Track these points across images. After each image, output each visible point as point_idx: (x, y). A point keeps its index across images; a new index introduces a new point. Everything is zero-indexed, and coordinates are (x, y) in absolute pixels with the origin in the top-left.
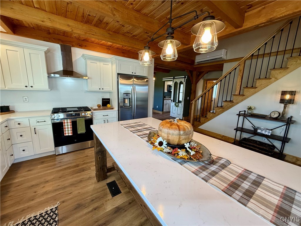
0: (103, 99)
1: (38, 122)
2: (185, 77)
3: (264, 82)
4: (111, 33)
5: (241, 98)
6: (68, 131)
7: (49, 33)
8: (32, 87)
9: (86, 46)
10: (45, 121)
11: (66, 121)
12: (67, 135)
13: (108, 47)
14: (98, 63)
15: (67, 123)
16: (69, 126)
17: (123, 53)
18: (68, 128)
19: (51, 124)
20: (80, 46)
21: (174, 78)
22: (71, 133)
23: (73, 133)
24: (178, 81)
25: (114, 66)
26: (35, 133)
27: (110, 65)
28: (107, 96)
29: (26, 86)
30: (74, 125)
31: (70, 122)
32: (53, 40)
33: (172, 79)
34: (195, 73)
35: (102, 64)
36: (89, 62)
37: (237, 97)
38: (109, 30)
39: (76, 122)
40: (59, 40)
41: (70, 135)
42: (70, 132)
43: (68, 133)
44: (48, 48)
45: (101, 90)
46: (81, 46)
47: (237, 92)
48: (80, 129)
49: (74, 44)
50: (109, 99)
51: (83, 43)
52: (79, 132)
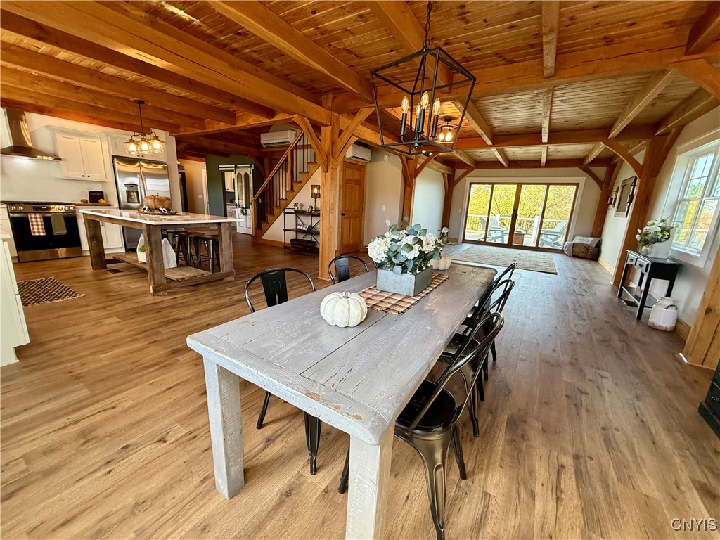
0: (90, 192)
2: (251, 167)
5: (292, 194)
14: (76, 139)
16: (40, 223)
18: (37, 225)
19: (8, 218)
21: (236, 167)
24: (242, 172)
25: (105, 145)
27: (98, 142)
30: (47, 222)
33: (234, 169)
34: (266, 161)
35: (83, 140)
37: (289, 193)
39: (49, 218)
45: (86, 178)
47: (289, 188)
48: (56, 228)
50: (102, 192)
52: (56, 232)
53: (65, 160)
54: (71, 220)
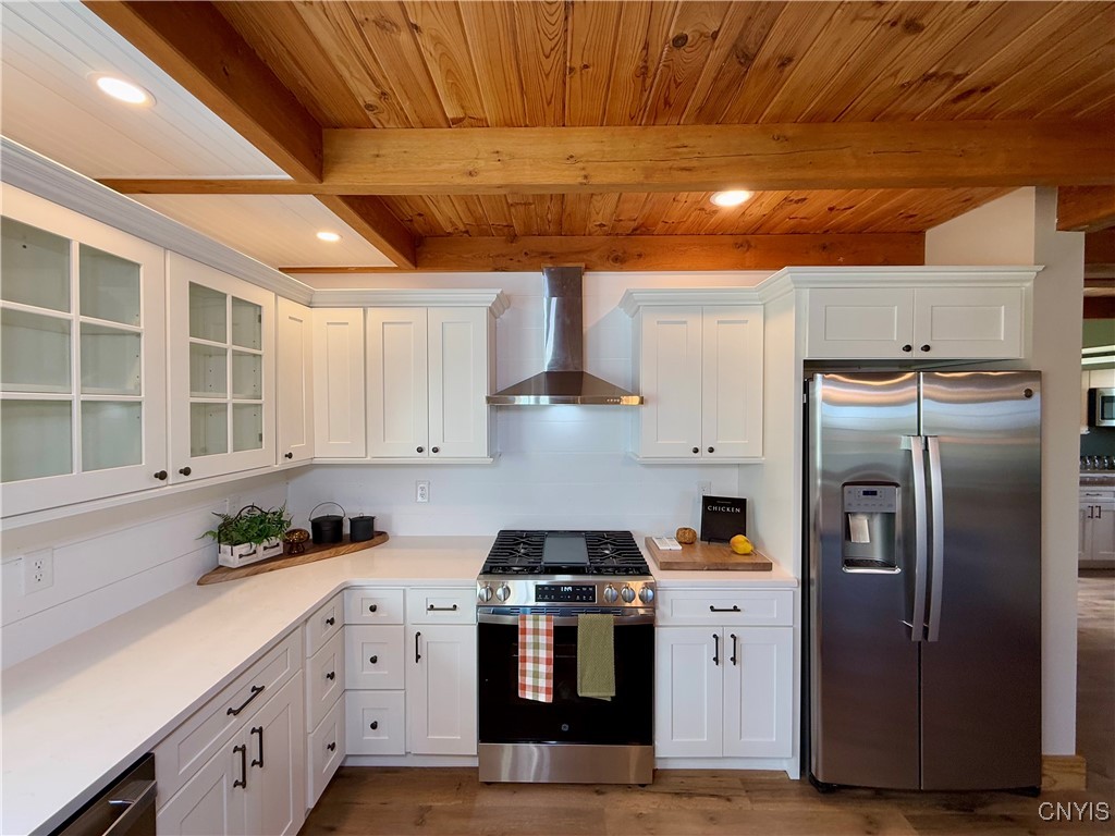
0: (707, 502)
1: (432, 608)
6: (535, 682)
7: (513, 238)
8: (436, 450)
9: (640, 256)
10: (455, 608)
11: (530, 623)
12: (529, 696)
13: (741, 239)
14: (695, 321)
15: (536, 632)
16: (543, 654)
17: (823, 247)
18: (536, 660)
19: (475, 625)
20: (616, 260)
22: (547, 692)
23: (556, 691)
26: (417, 658)
27: (756, 320)
29: (421, 450)
30: (565, 649)
31: (548, 632)
35: (711, 322)
36: (650, 322)
39: (574, 630)
40: (544, 253)
41: (542, 698)
42: (542, 683)
43: (536, 689)
44: (499, 291)
46: (620, 260)
49: (594, 257)
52: (585, 688)
53: (655, 399)
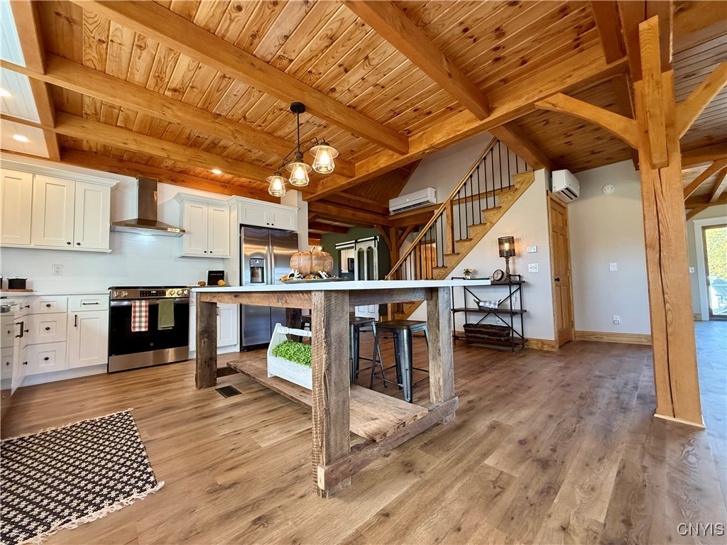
0: (210, 272)
1: (84, 304)
2: (376, 239)
3: (479, 229)
4: (230, 160)
5: (456, 258)
6: (140, 323)
7: (121, 160)
8: (79, 244)
9: (183, 181)
10: (97, 303)
11: (138, 303)
12: (137, 330)
13: (223, 184)
14: (205, 208)
15: (140, 306)
16: (144, 314)
17: (251, 193)
18: (140, 317)
19: (108, 308)
20: (172, 180)
21: (356, 242)
22: (145, 327)
23: (150, 327)
24: (364, 247)
25: (234, 214)
26: (76, 326)
28: (217, 267)
29: (69, 243)
30: (153, 312)
31: (146, 306)
32: (126, 170)
33: (353, 245)
34: (392, 231)
35: (211, 209)
36: (187, 206)
37: (450, 257)
38: (227, 157)
39: (157, 305)
40: (138, 171)
41: (143, 330)
42: (143, 324)
43: (140, 327)
44: (118, 182)
45: (208, 255)
46: (174, 181)
47: (449, 251)
48: (163, 320)
49: (162, 177)
50: (223, 272)
51: (178, 176)
52: (161, 327)
53: (190, 233)
54: (181, 309)
